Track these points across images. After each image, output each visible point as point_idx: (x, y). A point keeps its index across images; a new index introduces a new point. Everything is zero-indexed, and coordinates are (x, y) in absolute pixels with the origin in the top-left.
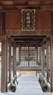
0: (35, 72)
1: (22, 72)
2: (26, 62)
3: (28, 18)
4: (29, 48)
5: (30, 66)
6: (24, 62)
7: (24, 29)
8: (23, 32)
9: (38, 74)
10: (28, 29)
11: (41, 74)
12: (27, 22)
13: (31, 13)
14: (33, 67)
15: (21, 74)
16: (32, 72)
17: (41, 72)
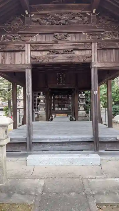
0: (67, 114)
1: (57, 114)
2: (59, 108)
3: (61, 78)
4: (62, 97)
5: (63, 110)
6: (58, 108)
7: (58, 84)
8: (58, 86)
9: (69, 116)
10: (61, 84)
11: (71, 115)
12: (61, 80)
13: (63, 75)
14: (65, 110)
15: (56, 116)
16: (64, 114)
17: (71, 114)
